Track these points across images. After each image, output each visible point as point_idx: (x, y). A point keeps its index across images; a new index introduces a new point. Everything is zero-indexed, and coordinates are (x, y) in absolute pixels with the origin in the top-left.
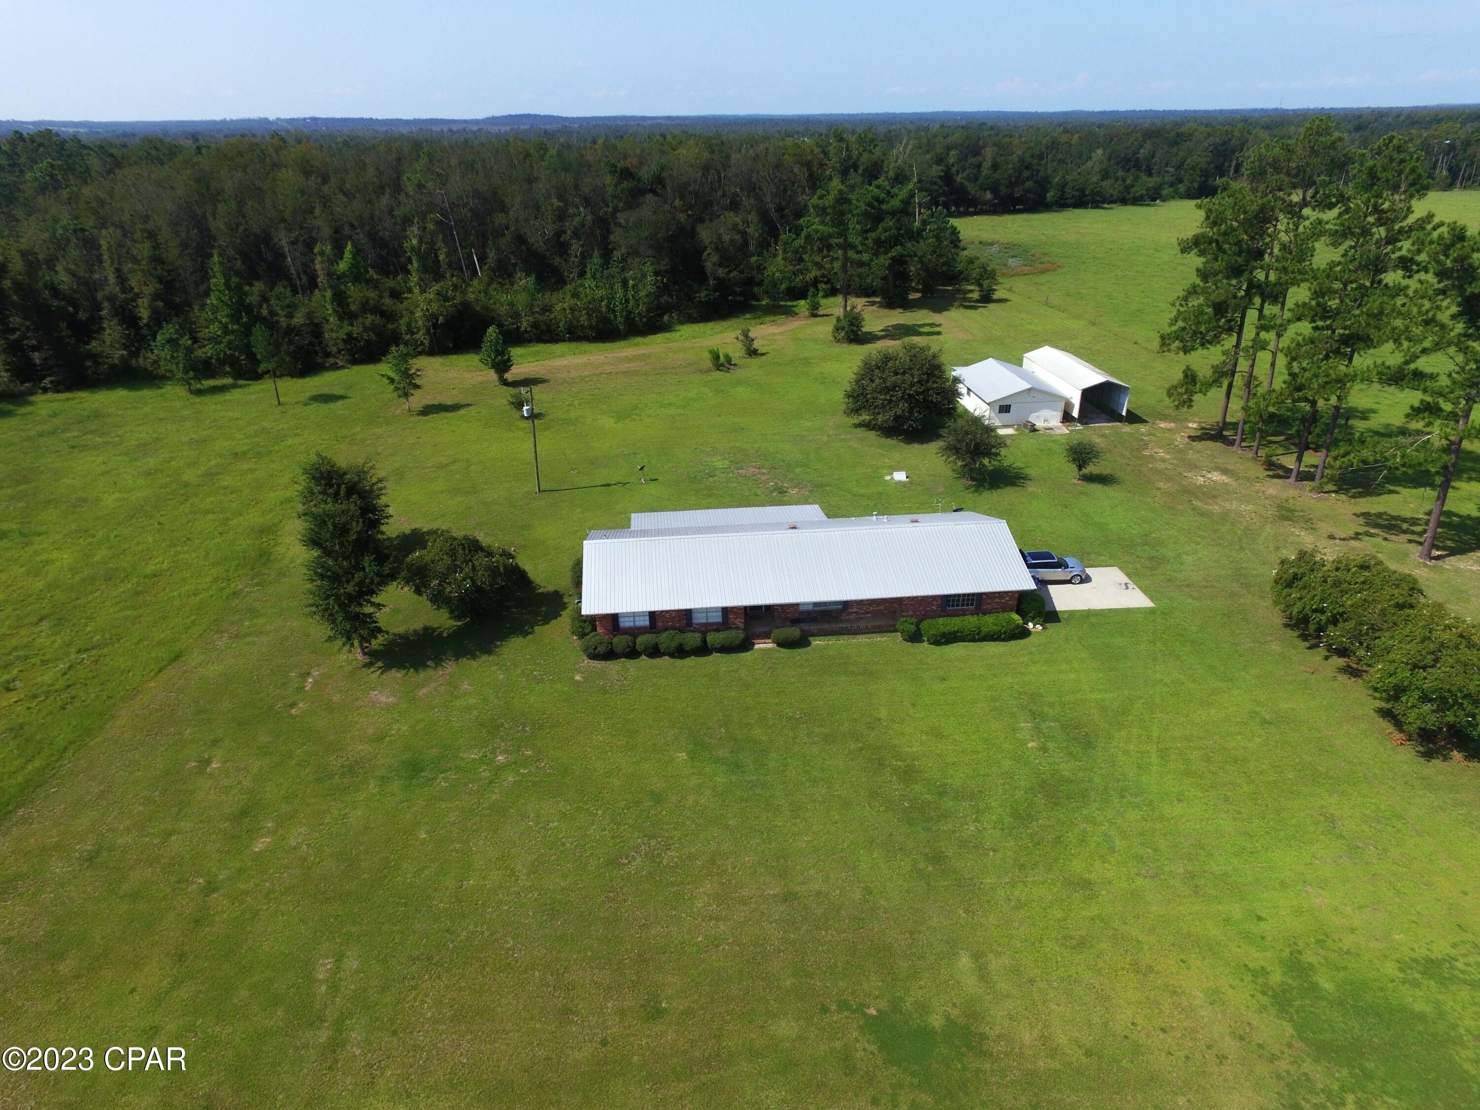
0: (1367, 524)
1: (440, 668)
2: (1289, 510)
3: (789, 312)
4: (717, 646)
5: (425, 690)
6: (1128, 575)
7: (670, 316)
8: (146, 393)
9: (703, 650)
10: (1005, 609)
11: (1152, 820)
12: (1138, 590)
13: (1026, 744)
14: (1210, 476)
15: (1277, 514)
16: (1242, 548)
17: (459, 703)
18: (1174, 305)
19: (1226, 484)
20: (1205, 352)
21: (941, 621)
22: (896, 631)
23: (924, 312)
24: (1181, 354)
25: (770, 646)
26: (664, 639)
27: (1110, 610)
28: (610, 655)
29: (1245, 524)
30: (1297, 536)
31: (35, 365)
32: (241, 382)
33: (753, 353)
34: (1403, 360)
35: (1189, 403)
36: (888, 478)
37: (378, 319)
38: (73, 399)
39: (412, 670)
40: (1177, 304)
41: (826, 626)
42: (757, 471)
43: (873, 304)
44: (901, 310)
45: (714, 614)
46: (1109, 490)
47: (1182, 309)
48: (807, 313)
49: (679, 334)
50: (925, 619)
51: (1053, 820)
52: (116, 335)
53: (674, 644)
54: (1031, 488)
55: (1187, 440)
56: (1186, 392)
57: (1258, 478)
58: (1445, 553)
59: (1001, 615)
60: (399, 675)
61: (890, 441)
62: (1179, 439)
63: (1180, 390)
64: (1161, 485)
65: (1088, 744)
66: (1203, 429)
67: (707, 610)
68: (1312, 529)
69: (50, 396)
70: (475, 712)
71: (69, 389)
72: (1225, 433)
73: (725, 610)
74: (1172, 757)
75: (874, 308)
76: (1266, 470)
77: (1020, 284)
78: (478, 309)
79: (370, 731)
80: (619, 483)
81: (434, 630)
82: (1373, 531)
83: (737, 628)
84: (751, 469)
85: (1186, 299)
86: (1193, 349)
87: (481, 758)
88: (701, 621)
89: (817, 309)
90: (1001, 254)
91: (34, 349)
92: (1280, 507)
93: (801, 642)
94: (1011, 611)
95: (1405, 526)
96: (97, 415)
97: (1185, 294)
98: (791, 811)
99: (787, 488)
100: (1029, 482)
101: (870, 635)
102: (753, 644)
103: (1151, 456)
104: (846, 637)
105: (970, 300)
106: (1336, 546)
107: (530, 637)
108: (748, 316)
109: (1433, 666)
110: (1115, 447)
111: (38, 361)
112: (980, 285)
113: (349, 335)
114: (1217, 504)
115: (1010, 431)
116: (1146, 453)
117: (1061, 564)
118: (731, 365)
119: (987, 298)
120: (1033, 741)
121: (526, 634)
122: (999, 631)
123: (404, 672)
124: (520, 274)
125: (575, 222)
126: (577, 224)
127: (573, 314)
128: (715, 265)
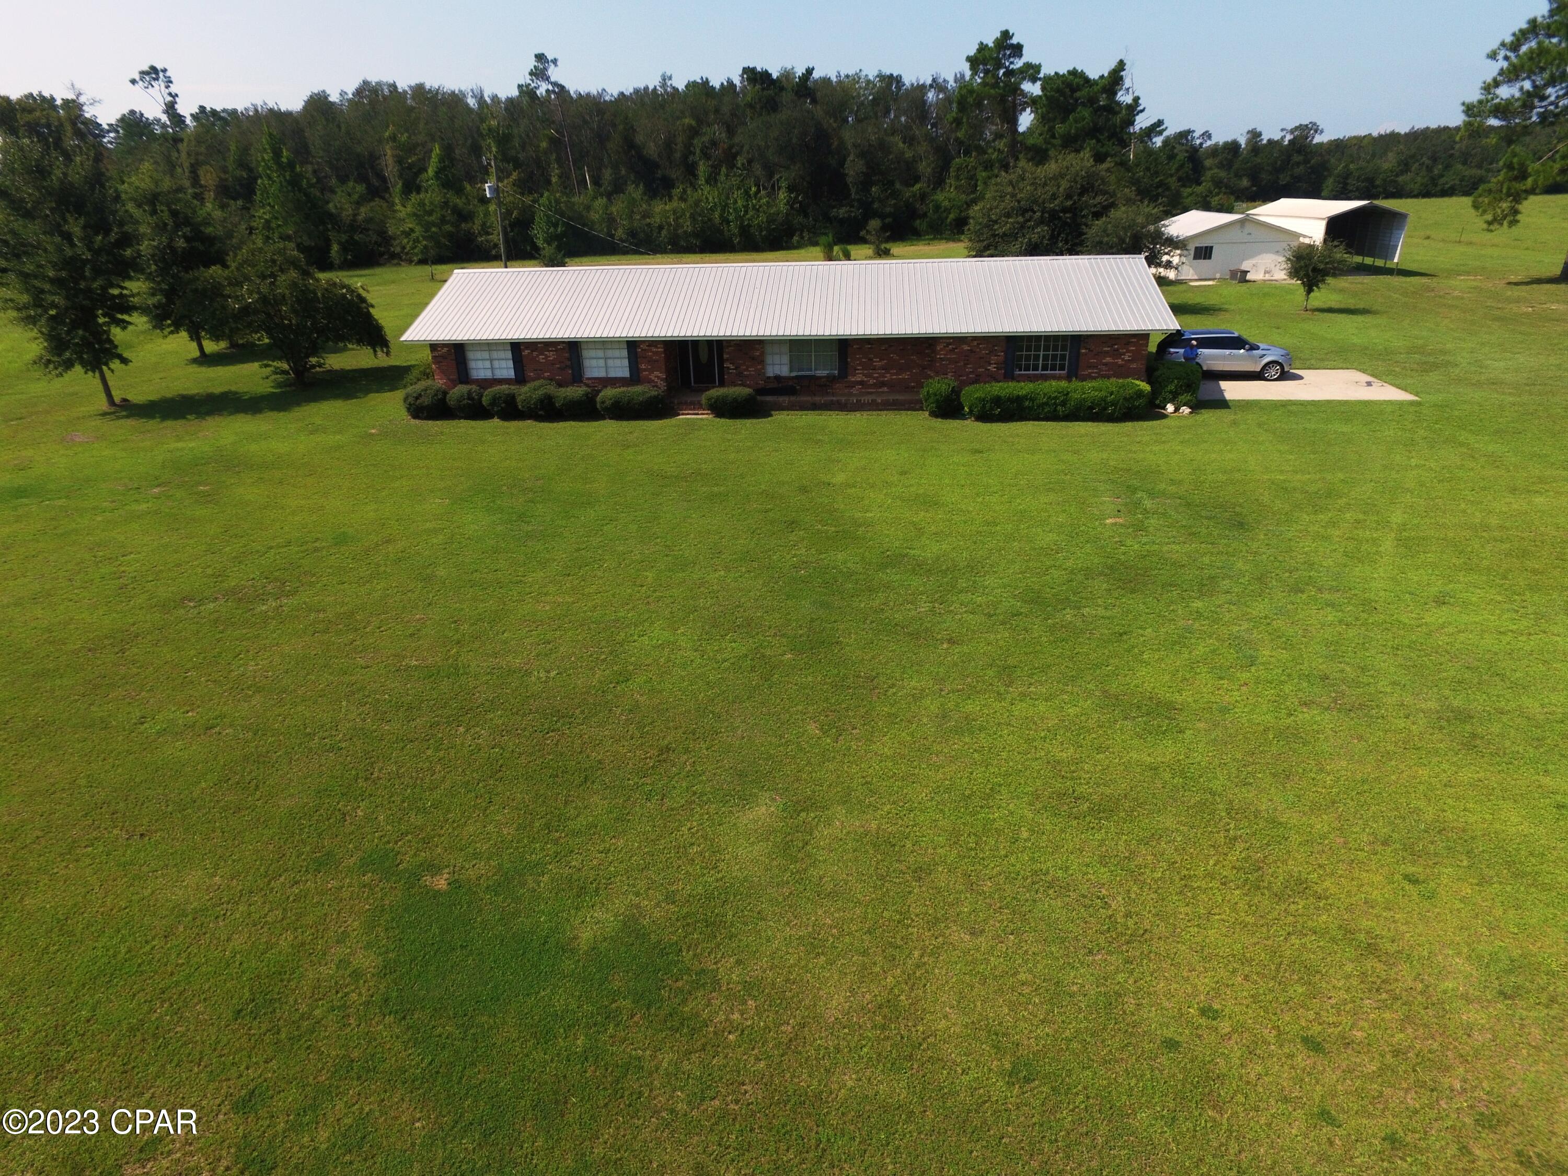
6: (1374, 376)
9: (586, 412)
10: (1123, 375)
12: (1389, 387)
13: (1101, 519)
21: (999, 384)
25: (704, 417)
27: (1330, 401)
45: (618, 361)
46: (1358, 318)
50: (972, 382)
53: (541, 402)
54: (1223, 316)
55: (1505, 285)
56: (1508, 195)
59: (1111, 381)
60: (133, 423)
65: (1238, 525)
70: (185, 452)
73: (633, 351)
81: (236, 394)
83: (653, 386)
88: (597, 374)
94: (1133, 377)
101: (877, 413)
102: (678, 413)
115: (1209, 283)
117: (1245, 343)
120: (1117, 517)
122: (1104, 399)
123: (144, 420)
124: (630, 186)
125: (705, 139)
126: (706, 142)
127: (676, 220)
128: (858, 174)
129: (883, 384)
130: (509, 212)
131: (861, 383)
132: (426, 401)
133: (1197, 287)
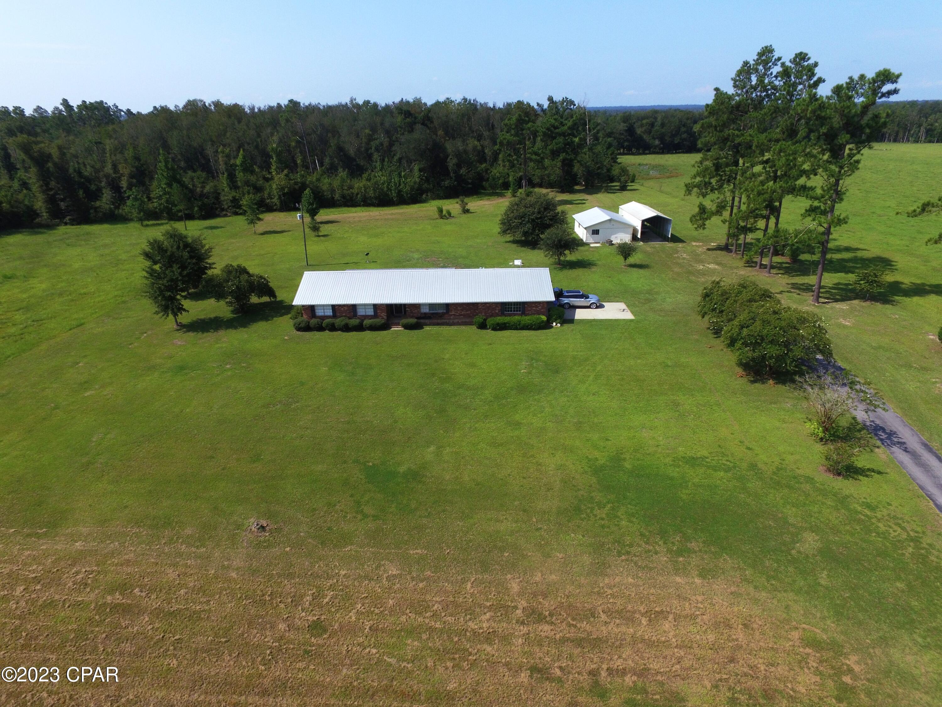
1: (215, 332)
3: (500, 195)
4: (368, 327)
5: (203, 340)
6: (628, 306)
7: (427, 196)
8: (119, 226)
9: (360, 328)
10: (539, 313)
12: (629, 312)
13: (520, 371)
17: (219, 345)
19: (716, 269)
21: (499, 317)
22: (473, 325)
23: (582, 194)
24: (700, 196)
25: (400, 329)
26: (338, 321)
27: (606, 320)
28: (307, 328)
31: (62, 210)
33: (466, 212)
35: (703, 226)
36: (511, 263)
38: (80, 228)
39: (201, 332)
40: (696, 165)
41: (435, 321)
42: (436, 259)
43: (553, 191)
44: (568, 194)
45: (369, 308)
48: (511, 196)
50: (490, 316)
51: (516, 399)
52: (109, 197)
53: (343, 324)
54: (594, 269)
55: (705, 250)
56: (701, 219)
57: (738, 267)
58: (832, 301)
59: (535, 315)
60: (193, 334)
62: (700, 250)
63: (697, 218)
64: (676, 269)
65: (556, 372)
66: (718, 245)
67: (365, 305)
69: (68, 226)
70: (225, 349)
71: (79, 223)
72: (729, 247)
73: (375, 306)
74: (602, 378)
76: (745, 263)
77: (651, 183)
79: (166, 355)
80: (354, 262)
81: (220, 318)
82: (793, 291)
83: (382, 318)
84: (433, 259)
86: (706, 193)
87: (218, 366)
88: (362, 314)
90: (649, 169)
91: (62, 200)
93: (418, 327)
94: (543, 314)
96: (88, 234)
98: (372, 391)
100: (595, 267)
101: (459, 326)
102: (390, 327)
103: (678, 257)
104: (445, 327)
105: (612, 190)
107: (270, 321)
108: (475, 197)
110: (658, 252)
111: (63, 208)
112: (621, 183)
113: (234, 198)
115: (598, 245)
116: (675, 255)
117: (585, 298)
118: (451, 216)
119: (624, 188)
120: (525, 369)
121: (267, 320)
122: (531, 324)
123: (196, 333)
124: (340, 170)
125: (377, 142)
126: (378, 144)
127: (365, 190)
128: (454, 165)
129: (461, 315)
130: (282, 189)
131: (454, 315)
132: (302, 325)
133: (592, 247)
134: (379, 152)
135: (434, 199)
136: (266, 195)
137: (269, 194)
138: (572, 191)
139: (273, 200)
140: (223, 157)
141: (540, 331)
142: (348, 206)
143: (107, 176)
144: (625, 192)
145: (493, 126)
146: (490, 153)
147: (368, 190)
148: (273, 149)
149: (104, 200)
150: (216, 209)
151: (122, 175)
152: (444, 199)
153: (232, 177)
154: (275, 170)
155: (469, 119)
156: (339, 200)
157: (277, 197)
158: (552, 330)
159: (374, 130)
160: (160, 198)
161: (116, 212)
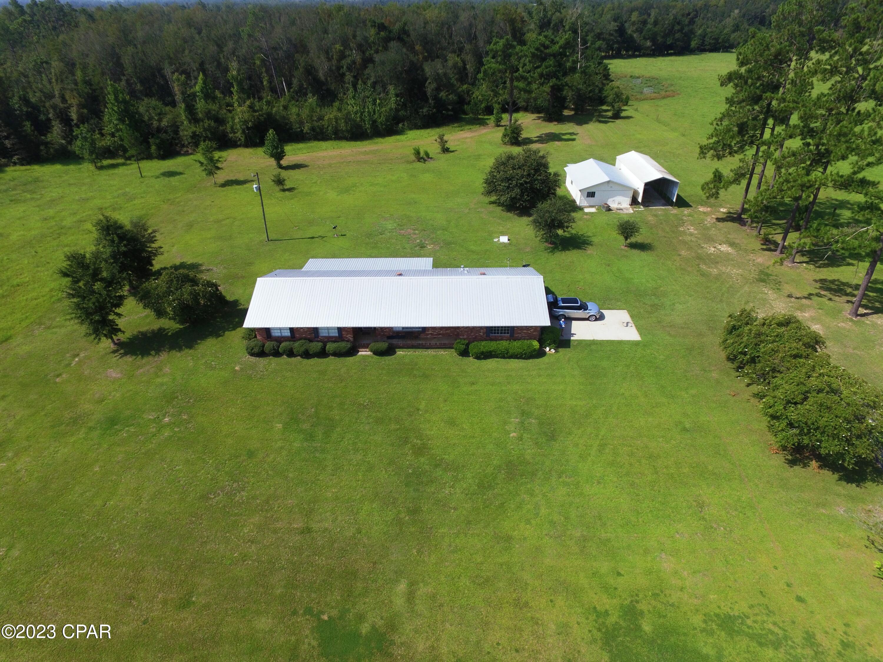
0: (821, 288)
1: (157, 356)
2: (768, 275)
3: (482, 123)
4: (331, 352)
5: (142, 370)
6: (632, 317)
7: (403, 125)
8: (72, 167)
9: (323, 354)
10: (531, 338)
11: (574, 495)
12: (634, 328)
13: (509, 434)
14: (719, 247)
15: (757, 277)
16: (721, 301)
17: (159, 380)
18: (712, 124)
19: (729, 254)
20: (732, 158)
21: (483, 343)
22: (452, 348)
23: (571, 124)
24: (716, 159)
25: (369, 353)
26: (297, 346)
27: (607, 341)
28: (261, 354)
29: (731, 283)
30: (766, 294)
31: (7, 148)
32: (128, 162)
33: (446, 150)
34: (852, 171)
35: (716, 195)
36: (496, 240)
37: (213, 124)
38: (28, 170)
39: (140, 356)
40: (715, 123)
41: (409, 342)
42: (412, 231)
43: (539, 118)
44: (556, 123)
45: (333, 331)
46: (644, 255)
47: (717, 128)
48: (494, 125)
49: (406, 136)
50: (473, 342)
51: (504, 490)
52: (59, 130)
53: (303, 349)
54: (590, 250)
55: (715, 220)
56: (714, 188)
57: (754, 250)
58: (871, 311)
59: (526, 341)
60: (130, 359)
61: (509, 214)
62: (709, 220)
63: (710, 186)
64: (683, 253)
65: (552, 437)
66: (730, 213)
67: (328, 329)
68: (778, 289)
69: (18, 167)
70: (165, 387)
71: (29, 163)
72: (743, 216)
73: (340, 329)
74: (607, 451)
75: (539, 121)
76: (762, 244)
77: (645, 106)
78: (278, 117)
79: (97, 396)
80: (320, 236)
81: (164, 330)
82: (823, 293)
83: (348, 341)
84: (409, 230)
85: (721, 120)
86: (724, 156)
87: (155, 419)
88: (324, 335)
89: (500, 121)
90: (642, 85)
92: (761, 272)
93: (389, 351)
94: (534, 339)
95: (849, 290)
96: (36, 180)
97: (721, 116)
98: (332, 470)
99: (427, 244)
100: (590, 247)
101: (437, 350)
102: (358, 352)
103: (684, 232)
104: (420, 350)
105: (606, 117)
106: (791, 302)
107: (220, 338)
108: (456, 125)
109: (802, 403)
110: (661, 224)
111: (9, 146)
112: (613, 107)
113: (194, 133)
114: (716, 268)
115: (593, 210)
116: (681, 229)
117: (583, 307)
118: (429, 158)
119: (617, 116)
120: (515, 432)
121: (218, 336)
122: (521, 352)
123: (135, 357)
124: (310, 95)
125: (349, 60)
126: (349, 62)
127: (336, 122)
128: (433, 90)
129: (440, 334)
130: (246, 122)
131: (431, 334)
132: (256, 350)
133: (587, 214)
134: (351, 72)
135: (411, 129)
136: (229, 130)
137: (232, 128)
138: (560, 119)
139: (237, 135)
140: (178, 85)
141: (531, 360)
142: (319, 140)
143: (54, 107)
144: (618, 121)
145: (475, 37)
146: (472, 70)
147: (339, 122)
148: (233, 77)
149: (55, 132)
150: (177, 145)
151: (71, 106)
152: (421, 128)
153: (190, 109)
154: (237, 100)
155: (449, 27)
156: (308, 133)
157: (241, 131)
158: (545, 359)
159: (345, 43)
160: (113, 135)
161: (69, 147)
